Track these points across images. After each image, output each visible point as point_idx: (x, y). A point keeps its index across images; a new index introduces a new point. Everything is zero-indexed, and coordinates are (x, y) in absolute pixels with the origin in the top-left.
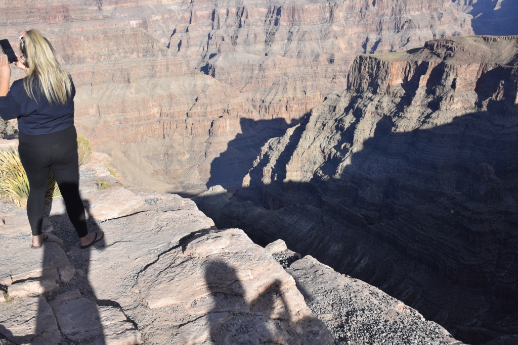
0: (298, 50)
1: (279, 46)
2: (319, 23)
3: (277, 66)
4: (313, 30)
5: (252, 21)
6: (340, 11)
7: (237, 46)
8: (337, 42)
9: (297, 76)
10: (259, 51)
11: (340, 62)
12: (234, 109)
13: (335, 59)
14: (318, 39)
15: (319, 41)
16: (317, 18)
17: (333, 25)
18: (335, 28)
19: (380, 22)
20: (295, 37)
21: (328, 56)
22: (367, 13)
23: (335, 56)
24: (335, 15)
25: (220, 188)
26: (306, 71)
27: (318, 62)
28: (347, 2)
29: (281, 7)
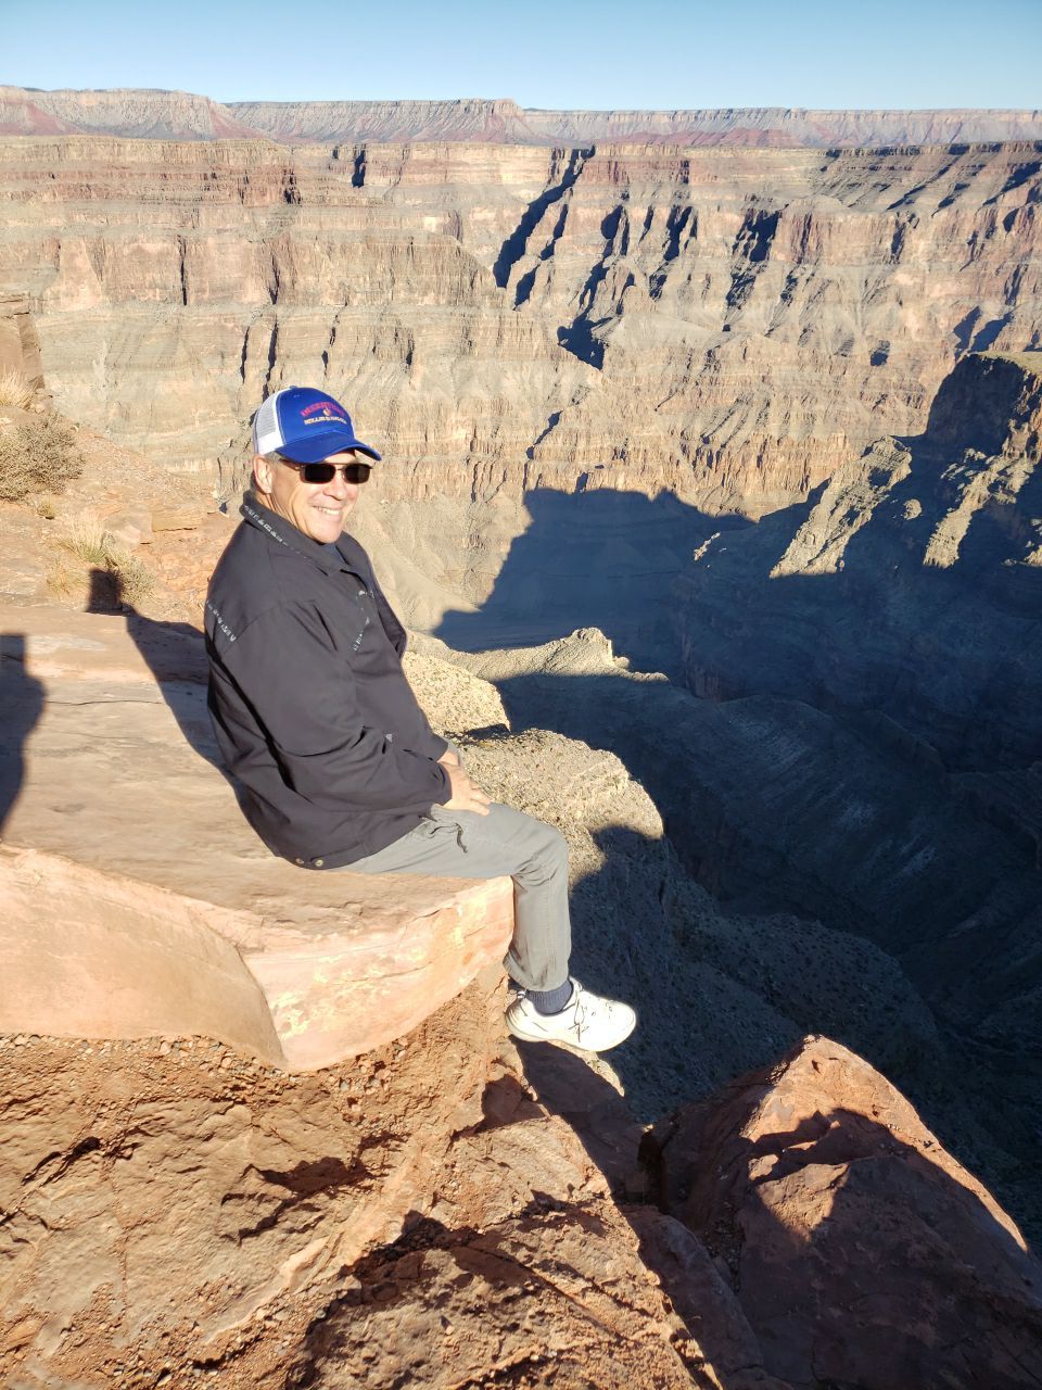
0: (805, 324)
1: (761, 310)
2: (865, 261)
3: (749, 359)
4: (846, 279)
5: (704, 244)
6: (921, 236)
7: (661, 301)
8: (901, 313)
9: (794, 387)
10: (712, 319)
11: (901, 364)
12: (639, 451)
13: (890, 354)
14: (855, 302)
15: (859, 305)
16: (862, 250)
17: (898, 271)
18: (902, 278)
19: (1016, 274)
20: (801, 293)
21: (874, 346)
22: (988, 247)
23: (892, 348)
24: (907, 246)
25: (596, 635)
26: (816, 376)
27: (848, 359)
28: (944, 213)
29: (777, 216)
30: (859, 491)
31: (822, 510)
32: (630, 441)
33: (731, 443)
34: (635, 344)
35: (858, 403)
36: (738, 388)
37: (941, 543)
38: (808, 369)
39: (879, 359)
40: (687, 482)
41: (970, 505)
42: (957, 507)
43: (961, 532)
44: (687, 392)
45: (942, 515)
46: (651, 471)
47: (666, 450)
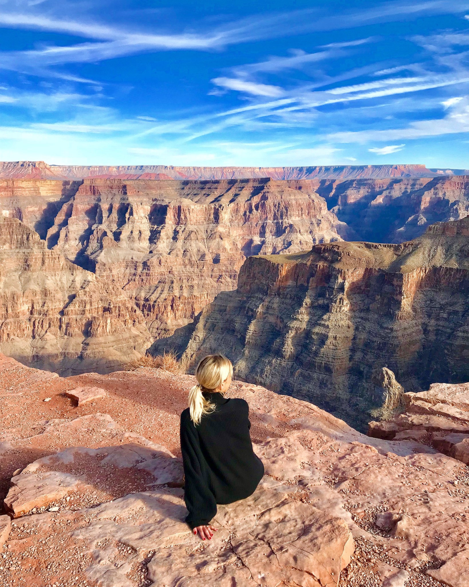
0: (184, 249)
1: (165, 244)
2: (205, 223)
3: (162, 264)
4: (199, 230)
5: (137, 218)
6: (225, 213)
7: (120, 242)
8: (222, 242)
11: (226, 262)
12: (116, 307)
13: (221, 258)
14: (203, 239)
15: (205, 240)
16: (203, 219)
17: (219, 226)
18: (220, 229)
19: (263, 226)
20: (181, 236)
21: (214, 255)
22: (251, 216)
23: (221, 256)
24: (220, 217)
26: (192, 270)
28: (232, 205)
29: (167, 206)
33: (159, 300)
34: (110, 261)
35: (211, 279)
36: (159, 277)
38: (188, 267)
39: (216, 260)
40: (140, 319)
44: (136, 280)
47: (129, 305)
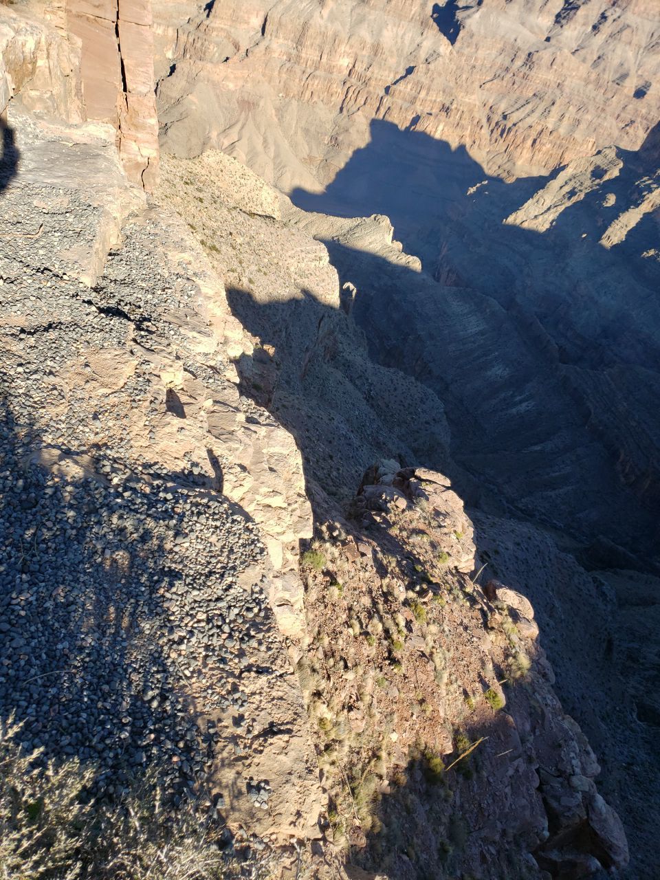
9: (576, 97)
10: (540, 28)
25: (385, 221)
27: (619, 87)
30: (582, 178)
31: (555, 184)
32: (455, 102)
37: (618, 227)
41: (645, 207)
42: (637, 205)
43: (632, 224)
45: (627, 209)
46: (463, 128)
